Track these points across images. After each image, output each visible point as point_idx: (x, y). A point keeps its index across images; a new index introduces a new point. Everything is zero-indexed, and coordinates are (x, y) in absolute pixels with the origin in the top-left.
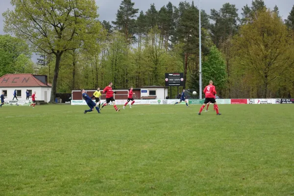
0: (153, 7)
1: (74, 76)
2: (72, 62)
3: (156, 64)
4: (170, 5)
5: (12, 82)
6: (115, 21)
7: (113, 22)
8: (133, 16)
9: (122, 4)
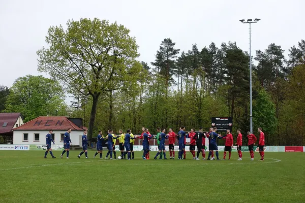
0: (195, 48)
1: (110, 120)
2: (109, 105)
3: (200, 108)
4: (213, 46)
5: (46, 125)
6: (154, 62)
7: (152, 63)
8: (173, 57)
9: (162, 44)
